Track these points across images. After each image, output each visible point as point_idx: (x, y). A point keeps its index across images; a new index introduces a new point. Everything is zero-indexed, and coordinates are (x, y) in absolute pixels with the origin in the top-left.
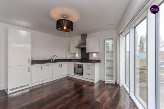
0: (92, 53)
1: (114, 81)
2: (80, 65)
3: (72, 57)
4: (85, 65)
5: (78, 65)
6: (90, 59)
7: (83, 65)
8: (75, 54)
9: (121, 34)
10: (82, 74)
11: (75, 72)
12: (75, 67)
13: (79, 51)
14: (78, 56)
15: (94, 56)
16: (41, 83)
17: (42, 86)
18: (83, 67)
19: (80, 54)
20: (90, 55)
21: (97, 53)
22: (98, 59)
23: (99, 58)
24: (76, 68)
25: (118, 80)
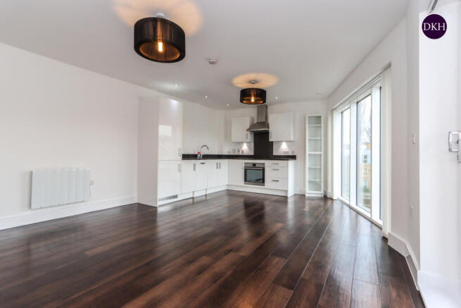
0: (280, 142)
1: (322, 192)
2: (257, 165)
3: (234, 150)
4: (268, 164)
5: (254, 165)
6: (274, 154)
7: (264, 164)
8: (240, 143)
9: (335, 109)
10: (261, 181)
11: (246, 180)
12: (246, 170)
13: (250, 138)
14: (246, 148)
15: (283, 148)
16: (191, 196)
17: (193, 202)
18: (264, 168)
19: (253, 144)
20: (275, 146)
21: (288, 142)
22: (290, 154)
23: (293, 152)
24: (248, 171)
25: (329, 191)
